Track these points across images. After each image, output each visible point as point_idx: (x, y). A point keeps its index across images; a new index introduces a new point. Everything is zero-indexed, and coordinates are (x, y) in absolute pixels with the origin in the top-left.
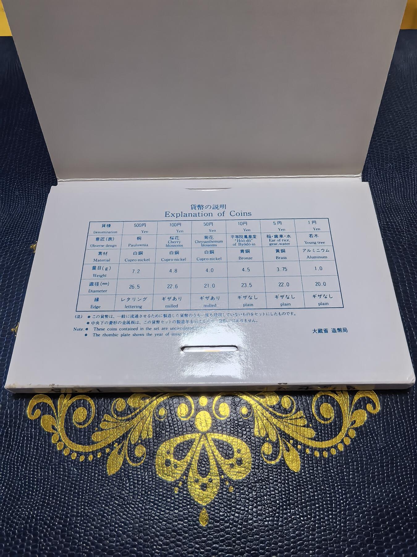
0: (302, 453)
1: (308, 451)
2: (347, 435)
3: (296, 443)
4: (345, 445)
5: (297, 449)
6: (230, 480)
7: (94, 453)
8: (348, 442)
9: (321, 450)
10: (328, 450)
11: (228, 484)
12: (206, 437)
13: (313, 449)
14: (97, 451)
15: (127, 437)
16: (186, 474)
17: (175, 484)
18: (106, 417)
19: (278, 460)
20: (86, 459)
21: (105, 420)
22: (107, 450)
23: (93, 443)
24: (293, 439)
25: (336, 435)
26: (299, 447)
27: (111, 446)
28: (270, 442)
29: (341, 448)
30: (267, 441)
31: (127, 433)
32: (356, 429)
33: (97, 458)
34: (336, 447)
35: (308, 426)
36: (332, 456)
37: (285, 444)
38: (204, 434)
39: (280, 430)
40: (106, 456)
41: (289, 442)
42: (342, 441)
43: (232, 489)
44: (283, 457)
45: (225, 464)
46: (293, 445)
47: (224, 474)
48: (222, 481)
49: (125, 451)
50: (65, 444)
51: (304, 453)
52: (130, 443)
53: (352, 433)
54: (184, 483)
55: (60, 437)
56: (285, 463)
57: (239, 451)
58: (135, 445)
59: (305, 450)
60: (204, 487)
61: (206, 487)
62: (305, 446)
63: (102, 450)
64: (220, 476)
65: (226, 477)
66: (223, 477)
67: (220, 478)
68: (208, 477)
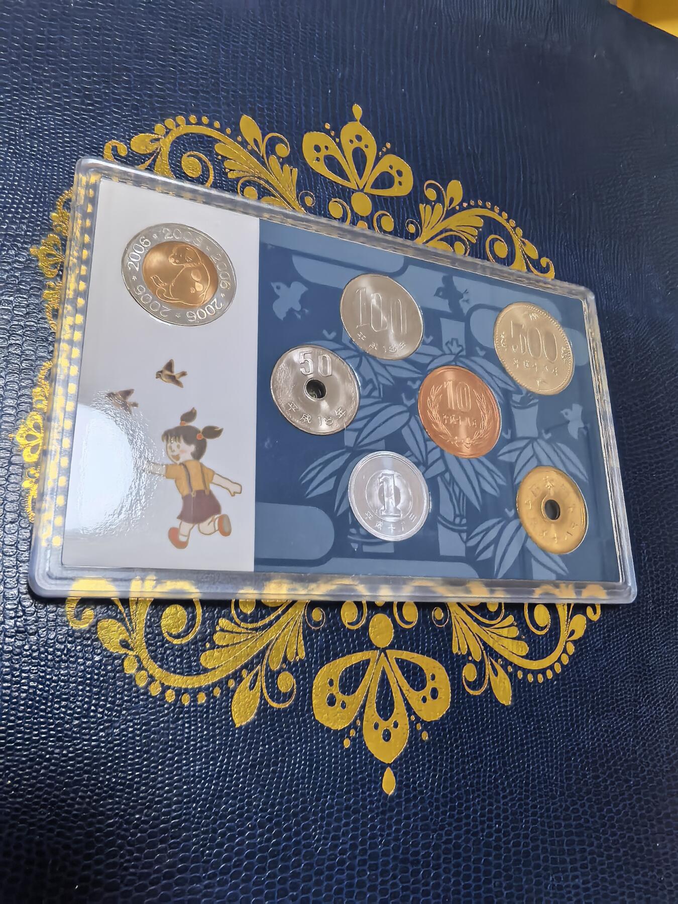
0: (512, 677)
1: (520, 675)
2: (565, 651)
3: (506, 663)
4: (562, 666)
5: (507, 672)
6: (423, 721)
7: (208, 690)
8: (565, 660)
9: (535, 673)
10: (543, 671)
11: (419, 727)
12: (386, 655)
13: (526, 671)
14: (214, 685)
15: (263, 658)
16: (361, 715)
17: (344, 733)
18: (223, 622)
19: (483, 689)
20: (194, 699)
21: (222, 630)
22: (232, 684)
23: (206, 670)
24: (501, 657)
25: (552, 651)
26: (510, 669)
27: (237, 676)
28: (474, 662)
29: (558, 668)
30: (470, 661)
31: (263, 652)
32: (575, 642)
33: (214, 697)
34: (551, 667)
35: (518, 638)
36: (548, 680)
37: (492, 664)
38: (384, 650)
39: (485, 644)
40: (229, 694)
41: (496, 661)
42: (559, 660)
43: (425, 736)
44: (490, 683)
45: (414, 697)
46: (502, 666)
47: (415, 713)
48: (412, 725)
49: (261, 682)
50: (150, 676)
51: (516, 676)
52: (268, 670)
53: (571, 649)
54: (360, 731)
56: (492, 692)
57: (433, 677)
58: (279, 672)
59: (516, 672)
60: (387, 736)
61: (389, 735)
62: (517, 668)
63: (222, 683)
64: (409, 716)
65: (418, 719)
66: (413, 718)
67: (410, 719)
68: (392, 720)
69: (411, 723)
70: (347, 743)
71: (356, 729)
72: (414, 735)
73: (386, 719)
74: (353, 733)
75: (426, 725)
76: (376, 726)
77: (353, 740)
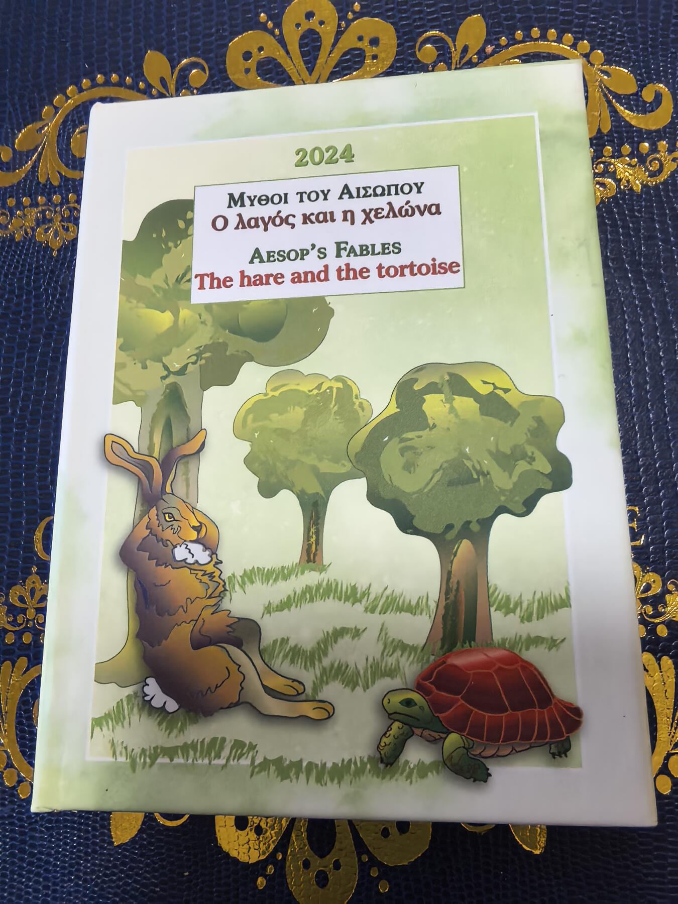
2: (665, 770)
6: (380, 865)
11: (375, 872)
16: (284, 846)
17: (259, 868)
43: (384, 888)
45: (370, 829)
47: (368, 852)
48: (364, 868)
50: (19, 775)
54: (281, 867)
55: (9, 757)
60: (322, 879)
61: (326, 879)
64: (359, 855)
65: (372, 859)
66: (365, 858)
67: (360, 859)
68: (331, 859)
69: (361, 864)
70: (261, 882)
71: (275, 863)
72: (366, 884)
73: (322, 856)
74: (270, 870)
75: (387, 872)
76: (306, 864)
77: (270, 879)
